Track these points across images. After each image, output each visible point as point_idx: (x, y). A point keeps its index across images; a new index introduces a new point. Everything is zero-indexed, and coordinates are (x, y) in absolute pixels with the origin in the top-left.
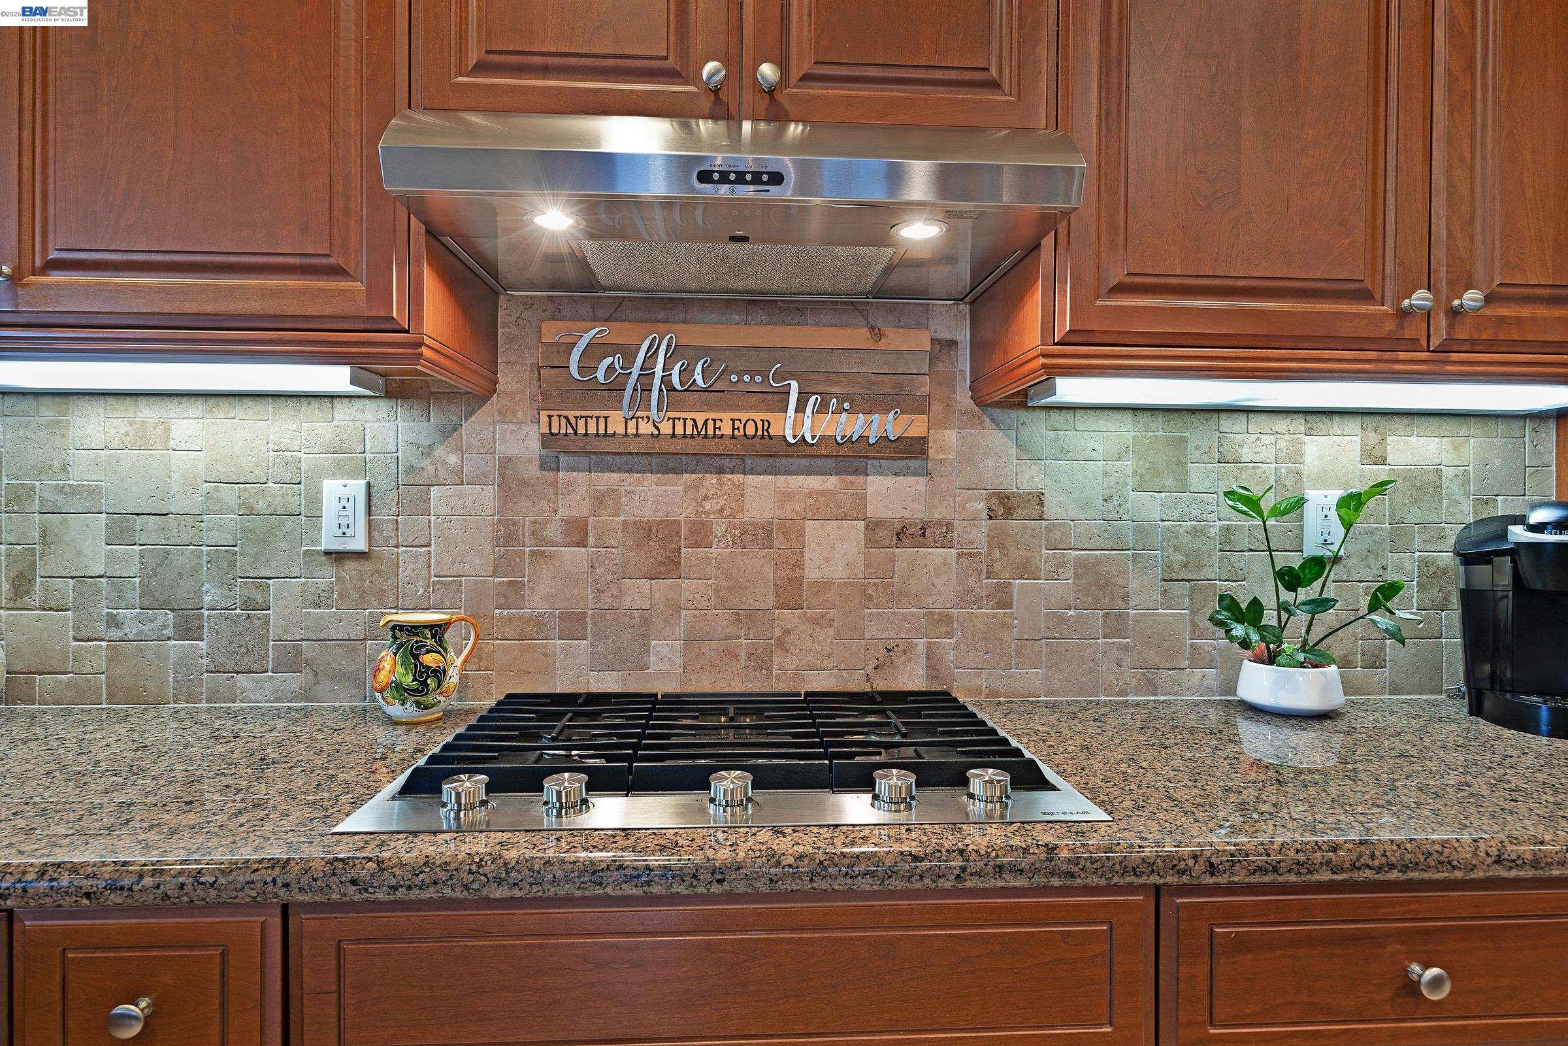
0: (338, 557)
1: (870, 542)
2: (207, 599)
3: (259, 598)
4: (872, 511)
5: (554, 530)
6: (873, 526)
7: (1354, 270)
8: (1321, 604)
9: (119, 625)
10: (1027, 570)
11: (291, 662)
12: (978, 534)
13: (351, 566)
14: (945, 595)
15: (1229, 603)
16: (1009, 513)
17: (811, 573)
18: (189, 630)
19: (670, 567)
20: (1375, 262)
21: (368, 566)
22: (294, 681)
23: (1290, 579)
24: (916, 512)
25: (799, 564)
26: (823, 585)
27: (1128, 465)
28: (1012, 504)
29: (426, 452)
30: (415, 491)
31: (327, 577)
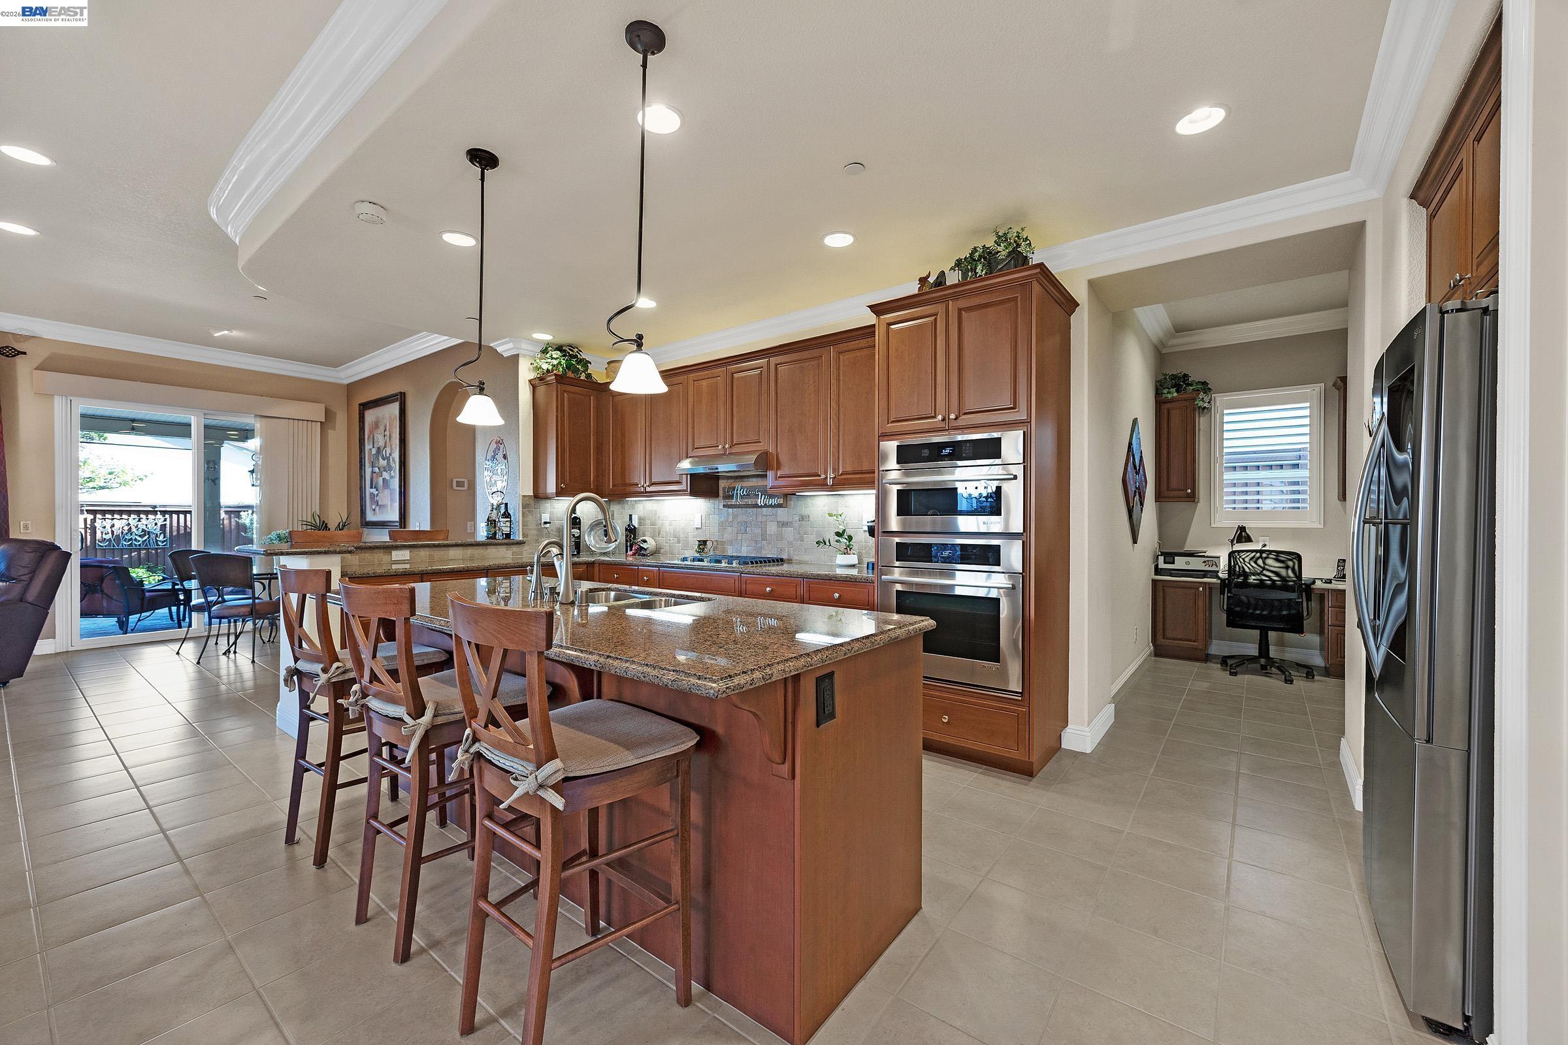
1: (778, 526)
4: (779, 520)
5: (727, 524)
6: (777, 523)
7: (816, 471)
10: (806, 532)
12: (797, 525)
14: (792, 539)
16: (802, 520)
17: (768, 533)
19: (745, 531)
21: (702, 531)
23: (838, 534)
24: (786, 519)
25: (766, 529)
26: (770, 536)
27: (826, 508)
28: (803, 518)
29: (709, 508)
30: (708, 516)
31: (696, 532)
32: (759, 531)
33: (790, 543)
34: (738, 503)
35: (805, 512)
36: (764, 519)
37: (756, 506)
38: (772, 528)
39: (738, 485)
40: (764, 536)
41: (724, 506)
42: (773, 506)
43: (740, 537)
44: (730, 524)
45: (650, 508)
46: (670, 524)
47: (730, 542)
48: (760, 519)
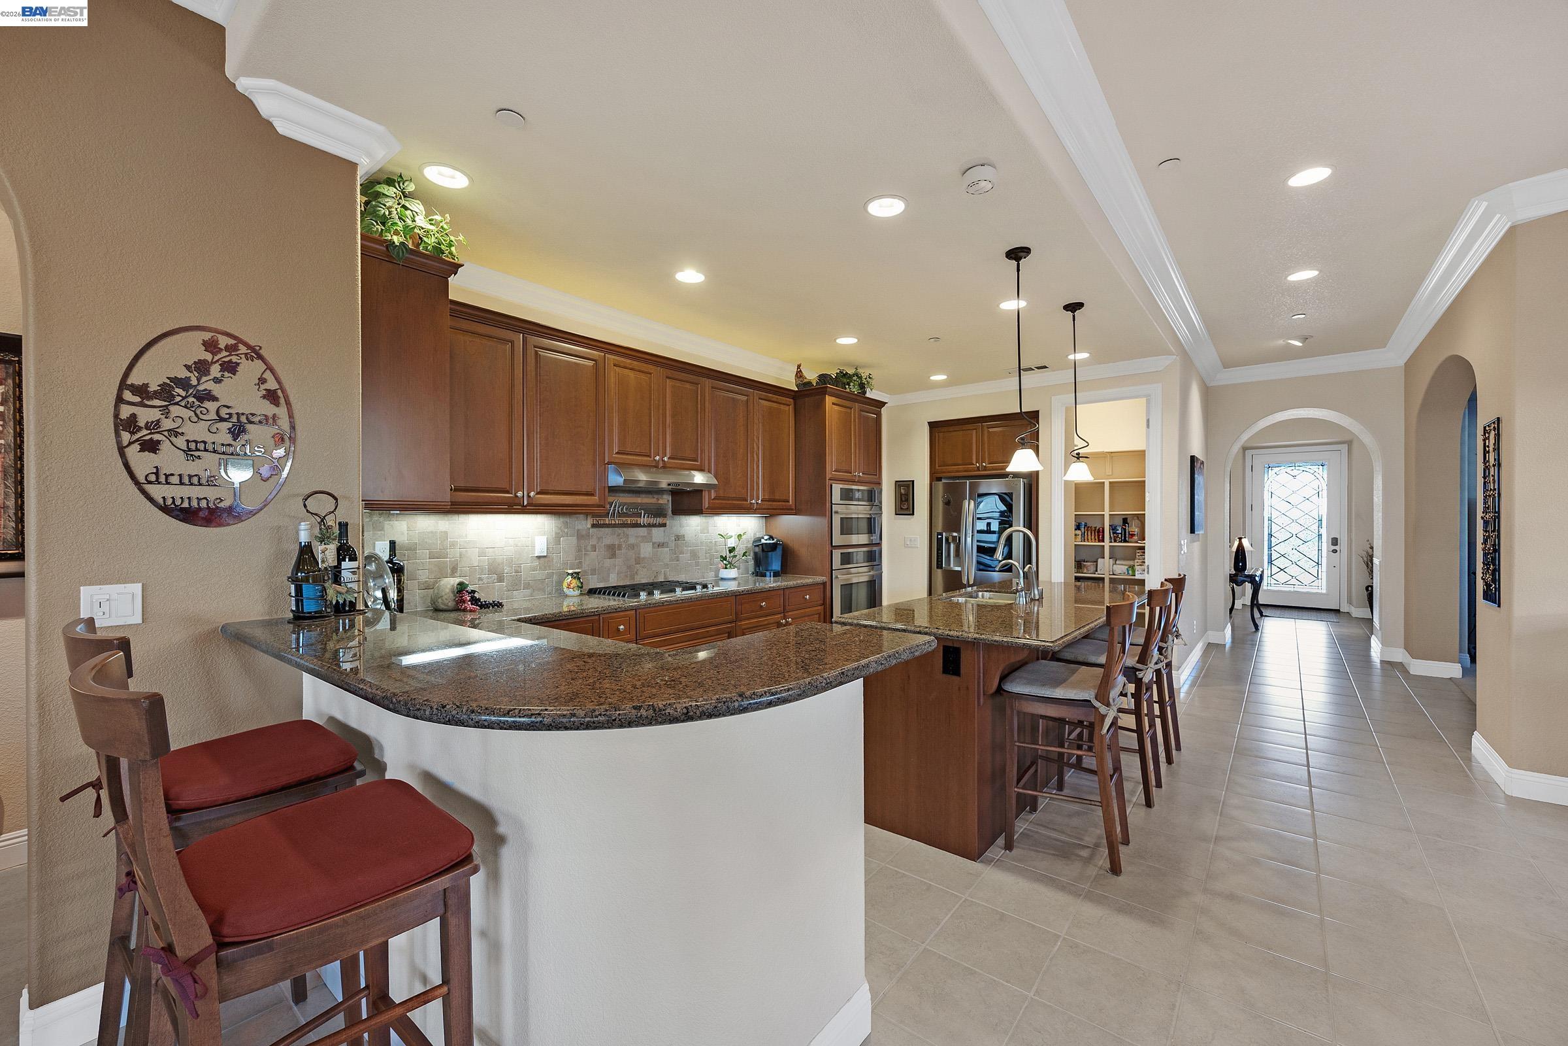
0: (539, 557)
1: (653, 547)
2: (506, 571)
3: (519, 569)
4: (654, 540)
5: (589, 548)
6: (654, 544)
8: (735, 556)
9: (482, 580)
10: (682, 553)
11: (527, 586)
12: (672, 545)
13: (542, 559)
14: (667, 559)
15: (721, 557)
16: (678, 541)
17: (642, 556)
18: (500, 580)
19: (613, 556)
21: (546, 559)
22: (528, 592)
23: (730, 552)
24: (662, 540)
25: (639, 554)
26: (644, 559)
28: (679, 538)
29: (560, 528)
30: (557, 539)
31: (536, 563)
32: (632, 552)
33: (667, 565)
34: (613, 522)
35: (682, 531)
36: (640, 540)
37: (637, 525)
38: (646, 550)
40: (638, 560)
41: (593, 526)
42: (654, 526)
43: (608, 562)
44: (594, 548)
45: (430, 529)
46: (482, 553)
47: (593, 572)
48: (632, 540)
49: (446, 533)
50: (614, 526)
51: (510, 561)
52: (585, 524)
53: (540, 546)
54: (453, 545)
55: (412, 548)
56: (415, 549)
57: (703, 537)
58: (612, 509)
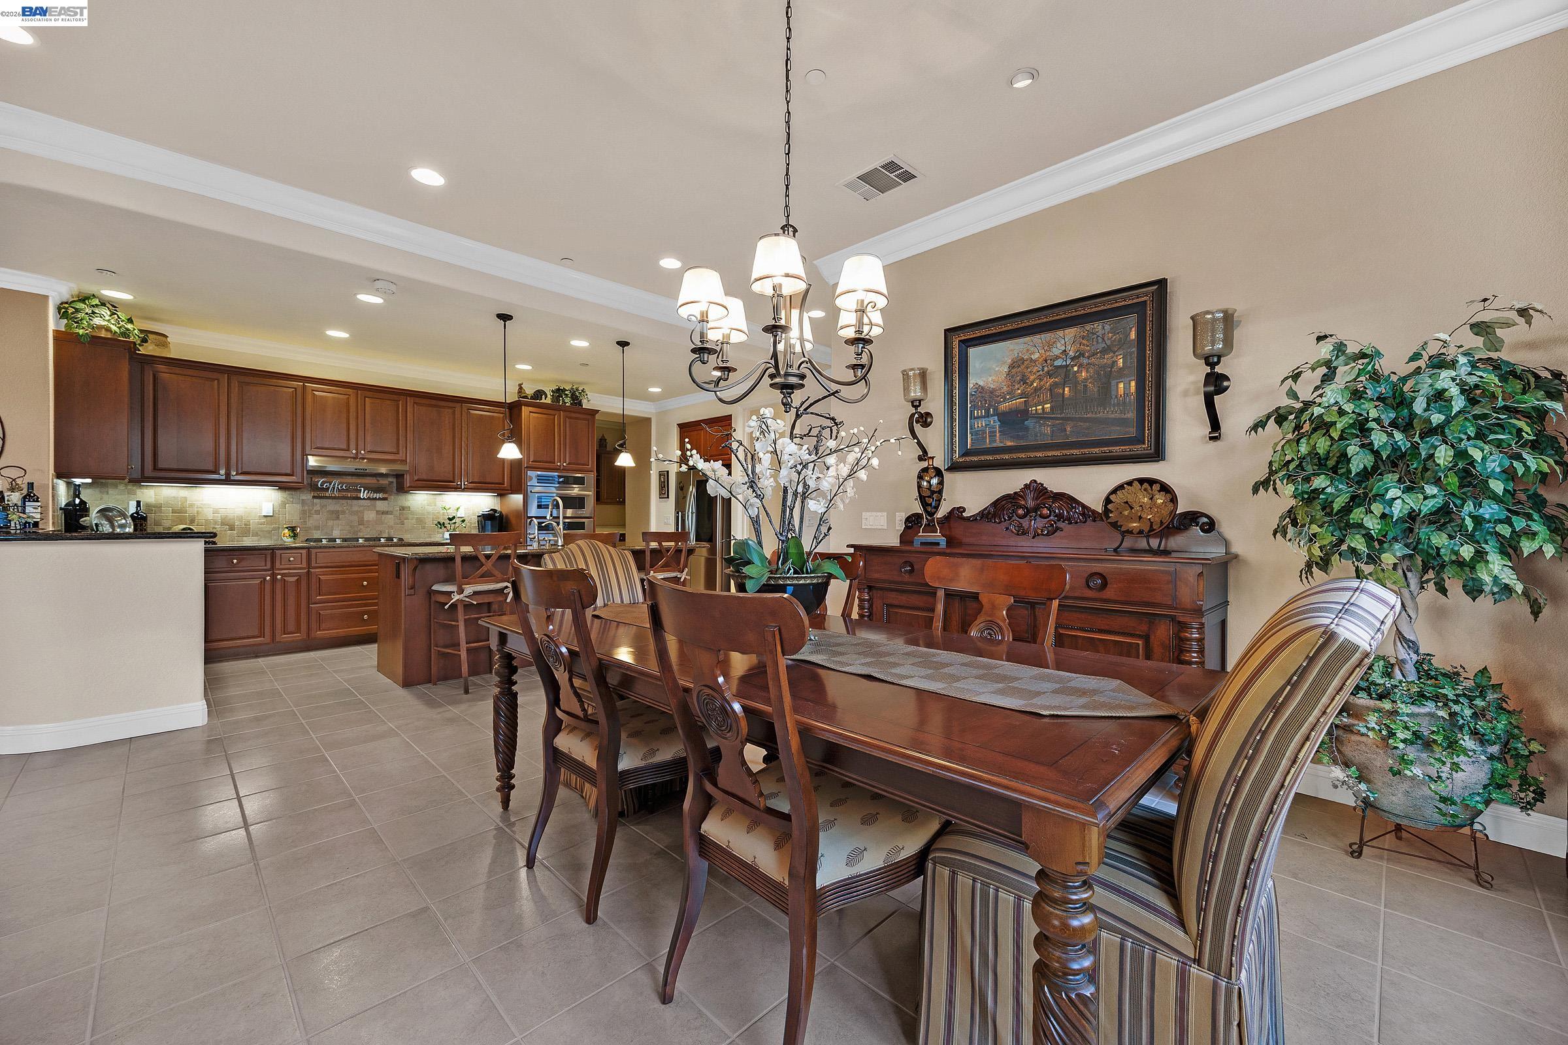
0: (267, 517)
1: (377, 514)
3: (248, 523)
4: (376, 509)
5: (313, 512)
6: (377, 511)
7: (451, 479)
10: (407, 519)
11: (256, 535)
12: (396, 513)
13: (269, 518)
14: (392, 523)
15: (439, 523)
16: (403, 510)
17: (365, 519)
19: (338, 518)
20: (454, 477)
21: (272, 518)
23: (450, 519)
24: (386, 509)
25: (363, 518)
26: (368, 521)
28: (403, 508)
29: (286, 498)
30: (283, 505)
31: (264, 520)
32: (356, 518)
33: (392, 527)
34: (334, 496)
35: (407, 504)
36: (362, 508)
37: (356, 498)
38: (370, 516)
39: (336, 482)
40: (361, 522)
41: (314, 497)
42: (376, 499)
43: (330, 523)
44: (317, 512)
45: (173, 495)
46: (215, 512)
47: (317, 528)
48: (355, 508)
49: (186, 498)
50: (335, 498)
51: (240, 518)
52: (307, 496)
53: (267, 509)
54: (191, 505)
55: (158, 507)
56: (161, 507)
57: (430, 509)
58: (331, 486)
